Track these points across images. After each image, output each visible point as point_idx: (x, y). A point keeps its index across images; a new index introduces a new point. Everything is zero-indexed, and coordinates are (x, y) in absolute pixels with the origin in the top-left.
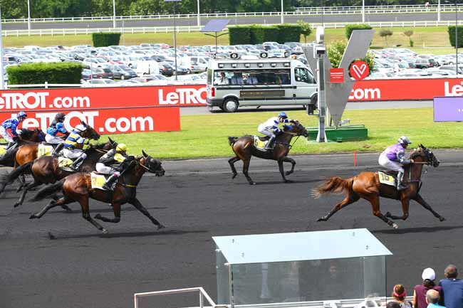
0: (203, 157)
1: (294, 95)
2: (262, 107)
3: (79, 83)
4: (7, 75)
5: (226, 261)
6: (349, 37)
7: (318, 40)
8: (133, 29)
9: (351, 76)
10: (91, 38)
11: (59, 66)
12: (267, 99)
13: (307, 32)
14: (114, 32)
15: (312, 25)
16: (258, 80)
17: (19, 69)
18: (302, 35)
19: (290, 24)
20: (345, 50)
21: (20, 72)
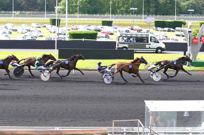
0: (143, 70)
1: (150, 47)
2: (137, 51)
3: (96, 39)
4: (69, 35)
5: (149, 110)
6: (201, 26)
7: (189, 27)
8: (117, 20)
9: (201, 42)
10: (101, 22)
11: (89, 32)
12: (139, 48)
13: (185, 24)
14: (110, 20)
15: (187, 21)
16: (136, 41)
17: (73, 33)
18: (183, 25)
19: (178, 21)
20: (199, 31)
21: (73, 34)
